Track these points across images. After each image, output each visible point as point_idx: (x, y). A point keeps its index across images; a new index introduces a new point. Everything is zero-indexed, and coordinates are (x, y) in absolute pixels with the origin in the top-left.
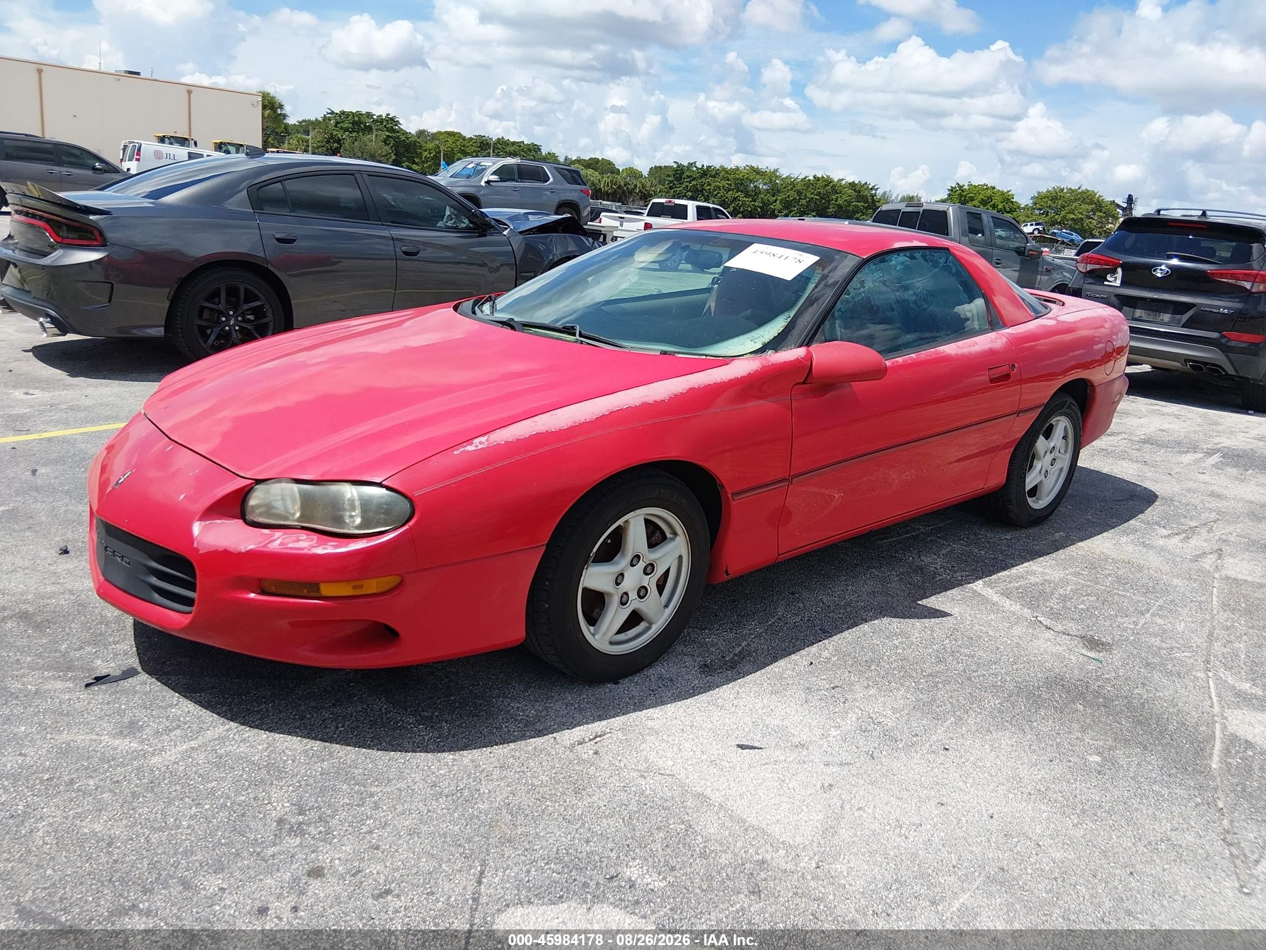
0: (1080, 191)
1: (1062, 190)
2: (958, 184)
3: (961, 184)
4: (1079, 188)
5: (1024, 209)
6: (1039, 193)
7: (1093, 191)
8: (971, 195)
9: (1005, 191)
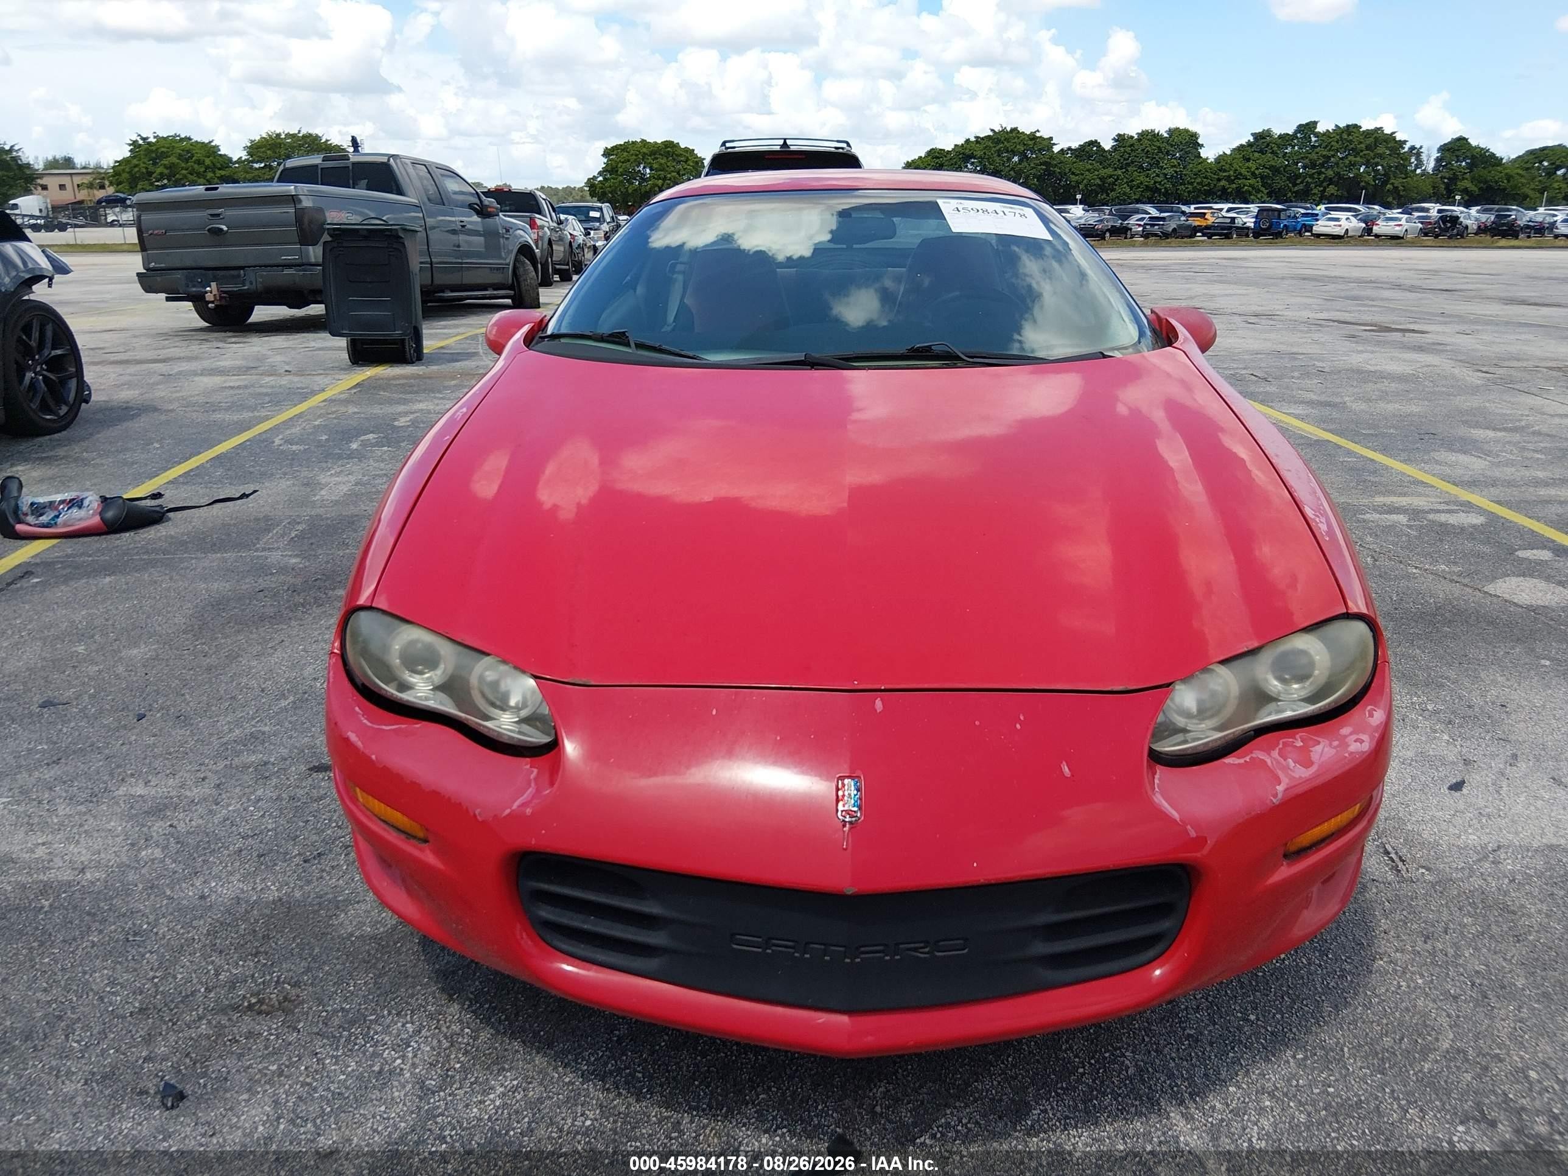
0: (300, 135)
1: (278, 135)
2: (139, 135)
3: (144, 136)
4: (299, 131)
5: (236, 162)
6: (252, 141)
7: (317, 135)
8: (163, 149)
9: (207, 141)
